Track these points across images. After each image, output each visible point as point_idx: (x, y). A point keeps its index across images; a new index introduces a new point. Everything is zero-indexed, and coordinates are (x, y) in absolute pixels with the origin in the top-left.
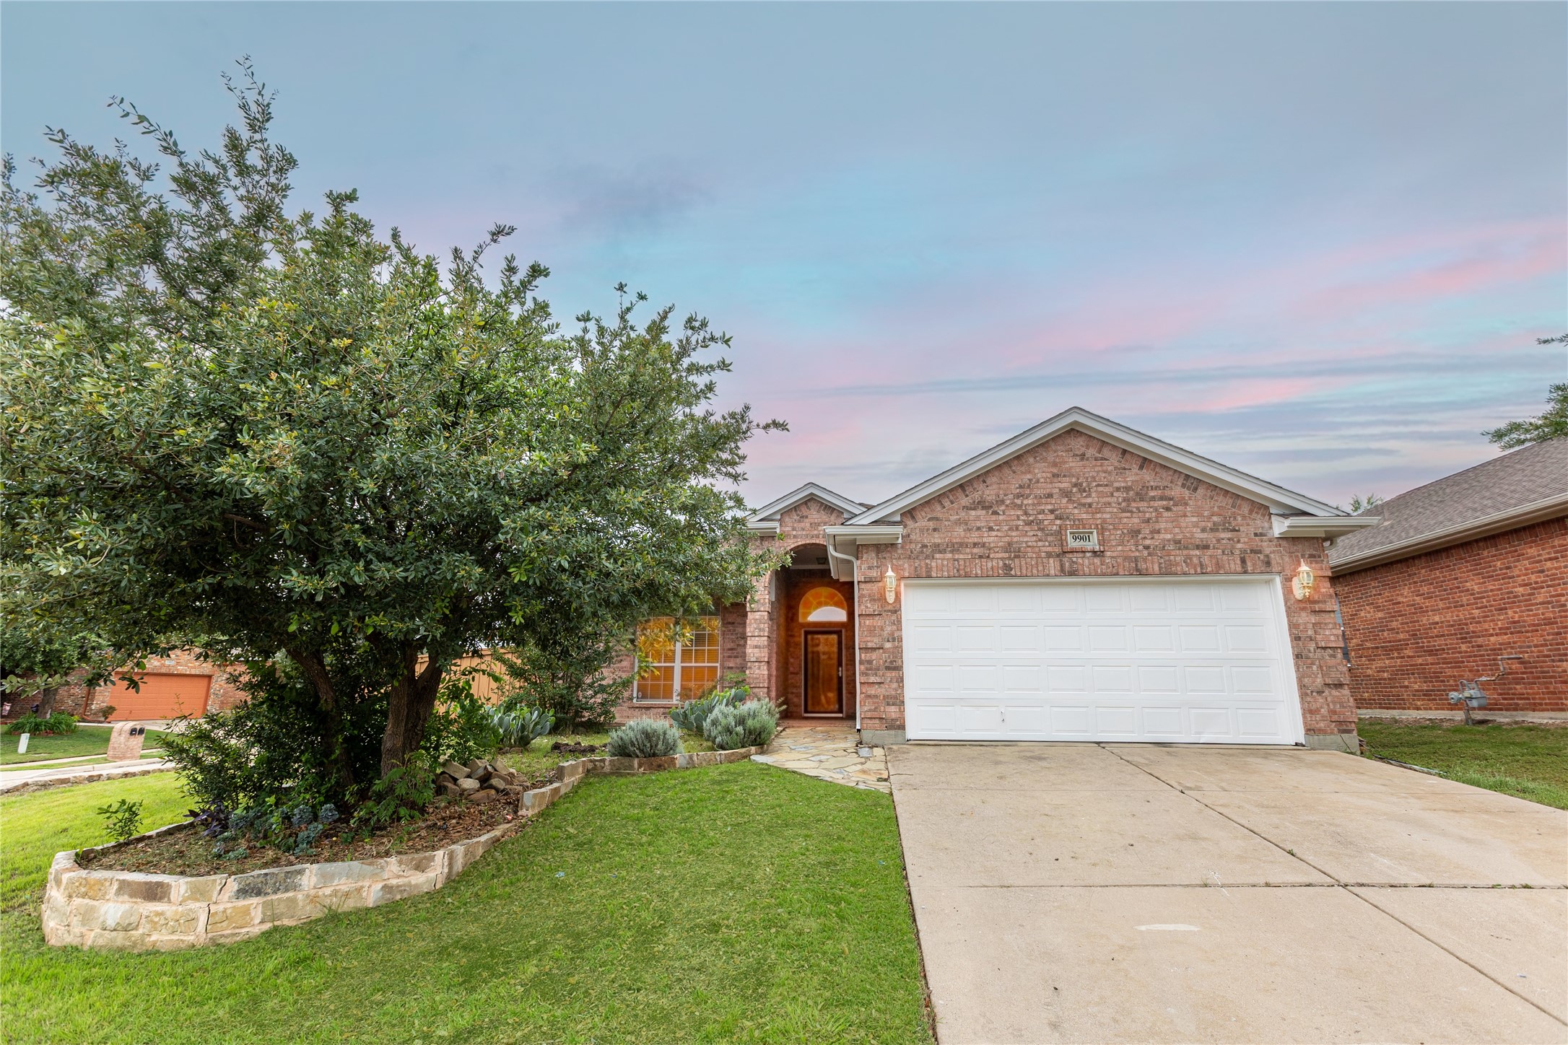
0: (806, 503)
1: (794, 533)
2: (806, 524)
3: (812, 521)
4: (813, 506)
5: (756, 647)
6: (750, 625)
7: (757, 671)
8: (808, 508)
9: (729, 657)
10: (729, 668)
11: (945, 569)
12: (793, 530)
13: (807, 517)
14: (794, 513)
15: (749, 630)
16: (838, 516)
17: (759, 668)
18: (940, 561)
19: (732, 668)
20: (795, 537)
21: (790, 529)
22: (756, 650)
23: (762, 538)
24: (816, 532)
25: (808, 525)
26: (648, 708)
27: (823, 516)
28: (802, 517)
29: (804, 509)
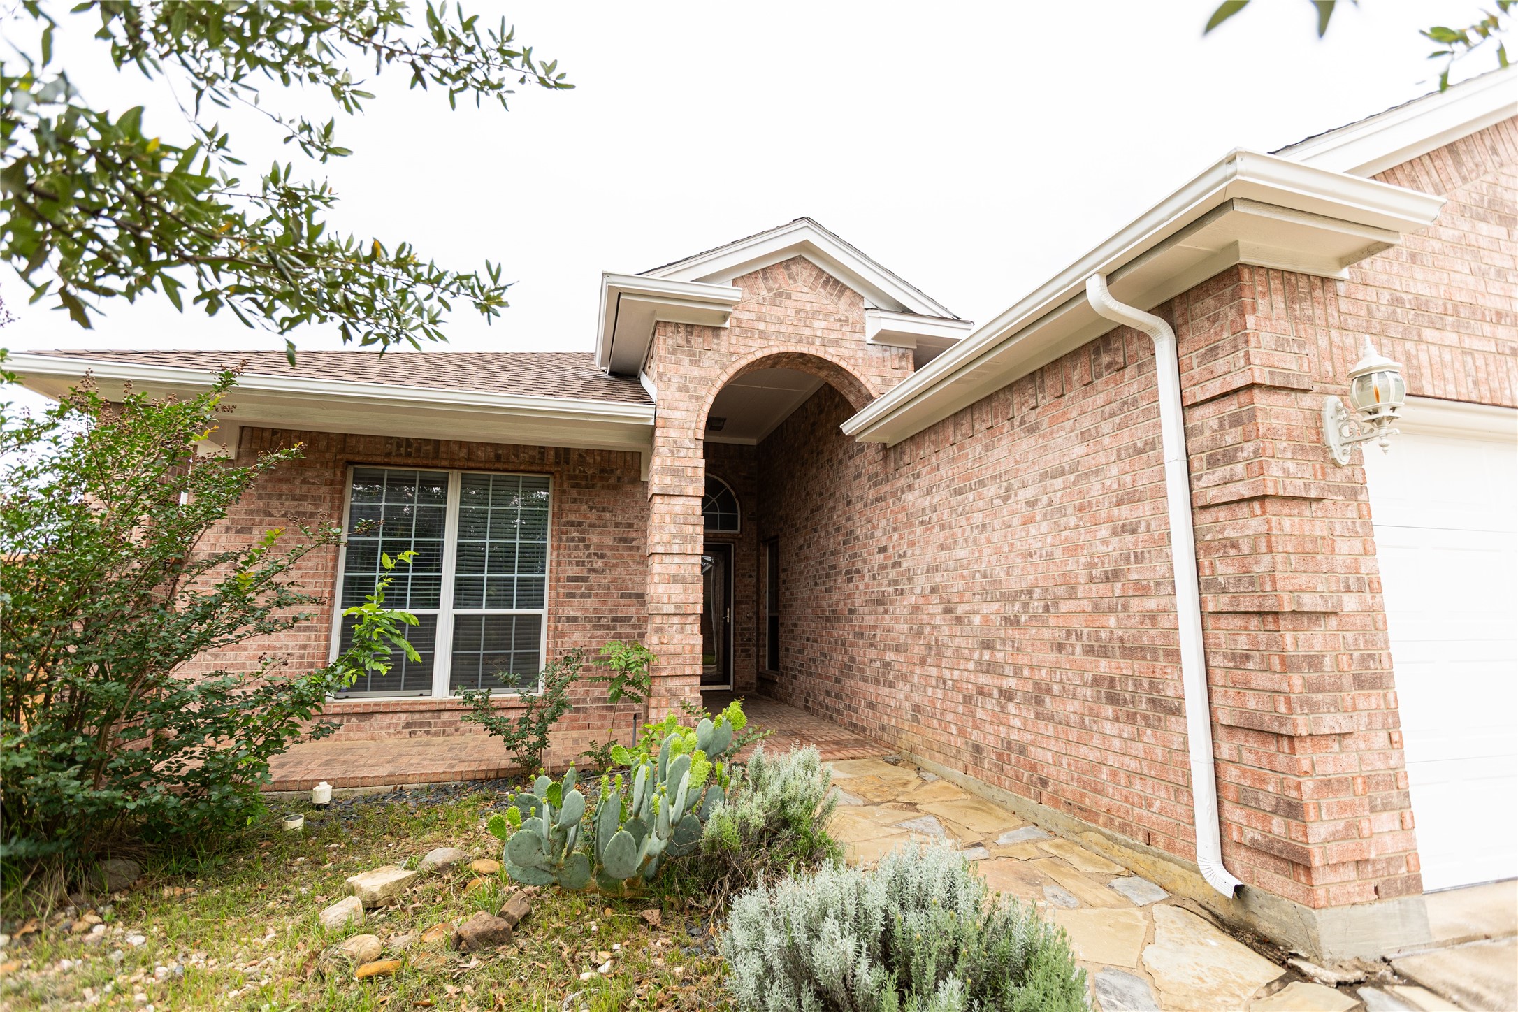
0: (787, 264)
1: (762, 326)
2: (787, 310)
3: (800, 306)
4: (803, 274)
5: (675, 579)
6: (661, 526)
7: (678, 638)
8: (791, 277)
9: (571, 595)
10: (569, 619)
11: (1449, 374)
12: (759, 320)
13: (789, 296)
14: (760, 281)
15: (657, 539)
16: (852, 304)
17: (682, 631)
18: (1434, 350)
19: (575, 619)
20: (763, 335)
21: (752, 316)
22: (676, 588)
23: (690, 328)
24: (807, 331)
25: (791, 313)
26: (366, 715)
27: (822, 299)
28: (780, 295)
29: (781, 275)
